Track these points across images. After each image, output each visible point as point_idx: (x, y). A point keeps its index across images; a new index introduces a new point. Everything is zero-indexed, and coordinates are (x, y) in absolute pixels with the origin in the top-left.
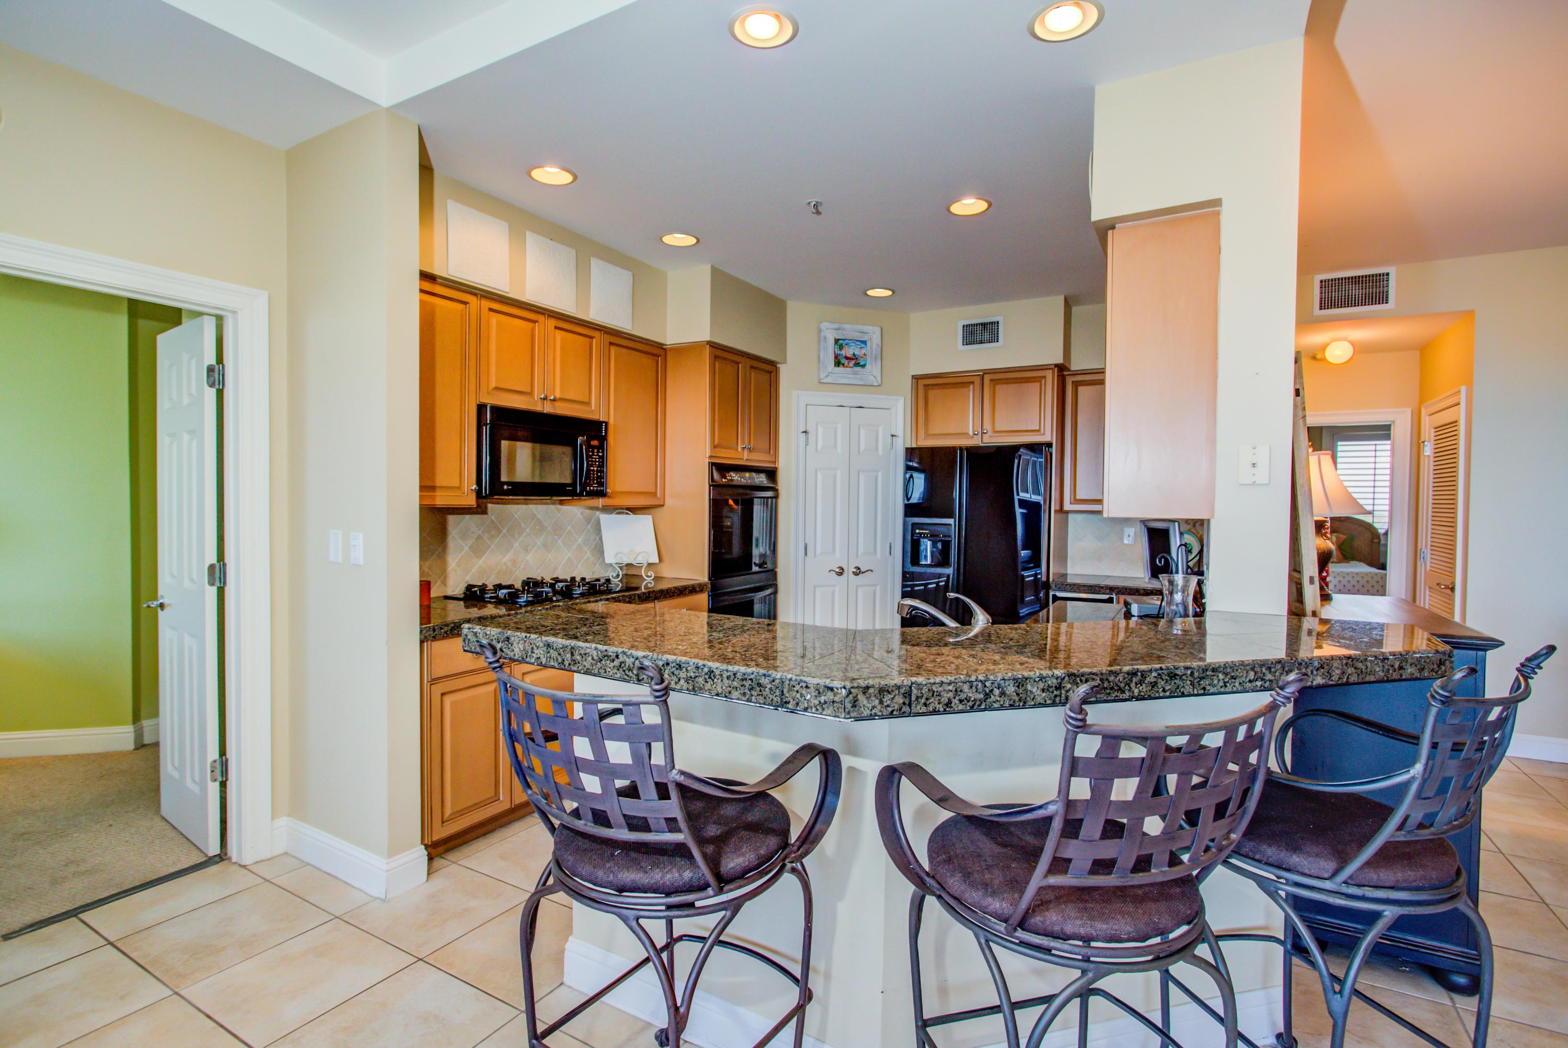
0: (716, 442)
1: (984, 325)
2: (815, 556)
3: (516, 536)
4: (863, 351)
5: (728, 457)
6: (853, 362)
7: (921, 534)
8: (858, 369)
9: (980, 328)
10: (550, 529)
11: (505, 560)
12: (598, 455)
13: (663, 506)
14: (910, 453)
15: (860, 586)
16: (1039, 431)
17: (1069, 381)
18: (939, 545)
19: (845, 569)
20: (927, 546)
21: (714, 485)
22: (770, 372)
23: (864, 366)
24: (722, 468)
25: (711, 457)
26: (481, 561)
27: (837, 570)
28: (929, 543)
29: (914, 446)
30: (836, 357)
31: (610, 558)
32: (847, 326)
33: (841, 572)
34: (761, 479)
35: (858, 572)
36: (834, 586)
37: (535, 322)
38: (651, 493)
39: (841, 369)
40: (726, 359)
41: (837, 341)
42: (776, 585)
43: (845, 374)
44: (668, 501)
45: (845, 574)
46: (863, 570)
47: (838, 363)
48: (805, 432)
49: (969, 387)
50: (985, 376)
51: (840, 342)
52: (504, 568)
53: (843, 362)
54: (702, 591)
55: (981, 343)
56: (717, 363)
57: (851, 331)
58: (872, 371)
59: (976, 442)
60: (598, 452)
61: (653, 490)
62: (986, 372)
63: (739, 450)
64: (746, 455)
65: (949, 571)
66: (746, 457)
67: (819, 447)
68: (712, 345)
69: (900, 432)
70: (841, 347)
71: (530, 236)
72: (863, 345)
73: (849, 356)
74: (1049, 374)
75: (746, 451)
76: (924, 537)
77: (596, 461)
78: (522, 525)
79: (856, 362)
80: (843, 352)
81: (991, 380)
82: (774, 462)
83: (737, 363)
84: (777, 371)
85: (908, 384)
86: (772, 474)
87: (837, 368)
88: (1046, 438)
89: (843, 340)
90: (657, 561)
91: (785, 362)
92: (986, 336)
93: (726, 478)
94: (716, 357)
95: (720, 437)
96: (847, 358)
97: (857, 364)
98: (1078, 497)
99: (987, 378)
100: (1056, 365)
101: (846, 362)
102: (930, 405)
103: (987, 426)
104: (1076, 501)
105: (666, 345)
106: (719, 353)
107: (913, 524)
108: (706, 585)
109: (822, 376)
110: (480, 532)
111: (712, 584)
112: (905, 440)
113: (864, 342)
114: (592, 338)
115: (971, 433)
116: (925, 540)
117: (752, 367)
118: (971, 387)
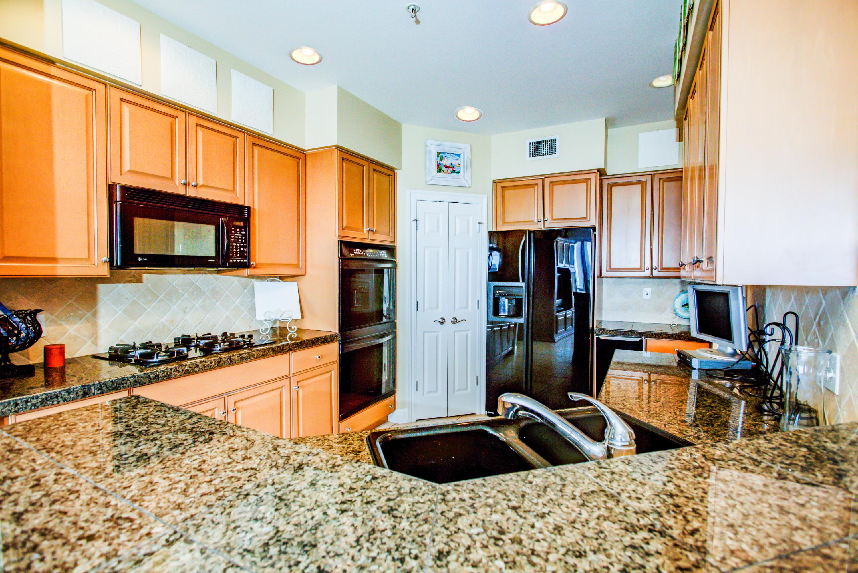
0: (345, 225)
1: (545, 142)
2: (424, 310)
3: (174, 300)
4: (458, 162)
5: (354, 236)
6: (451, 169)
7: (500, 294)
8: (455, 175)
9: (542, 144)
10: (208, 293)
11: (162, 320)
12: (240, 233)
13: (305, 274)
14: (492, 235)
15: (457, 331)
16: (586, 218)
17: (606, 183)
18: (514, 302)
19: (446, 320)
20: (504, 302)
21: (342, 258)
22: (390, 176)
23: (458, 173)
24: (351, 246)
25: (339, 236)
26: (136, 323)
27: (440, 320)
28: (506, 301)
29: (495, 230)
30: (438, 166)
31: (260, 316)
32: (446, 143)
33: (443, 321)
34: (383, 254)
35: (455, 321)
36: (439, 331)
37: (175, 117)
38: (295, 265)
39: (442, 174)
40: (351, 161)
41: (438, 154)
42: (395, 332)
43: (445, 177)
44: (309, 271)
45: (446, 323)
46: (458, 320)
47: (439, 170)
48: (416, 220)
49: (534, 187)
50: (546, 179)
51: (441, 154)
52: (162, 327)
53: (443, 169)
54: (332, 341)
55: (543, 155)
56: (345, 164)
57: (448, 147)
58: (464, 176)
59: (539, 227)
60: (241, 231)
61: (296, 263)
62: (547, 176)
63: (365, 232)
64: (370, 236)
65: (521, 320)
66: (370, 238)
67: (427, 231)
68: (340, 149)
69: (484, 221)
70: (442, 159)
71: (164, 39)
72: (458, 158)
73: (448, 165)
74: (593, 177)
75: (370, 233)
76: (503, 296)
77: (238, 239)
78: (180, 291)
79: (452, 169)
80: (443, 162)
81: (550, 182)
82: (394, 242)
83: (363, 166)
84: (395, 174)
85: (490, 186)
86: (391, 250)
87: (439, 174)
88: (592, 223)
89: (443, 153)
90: (300, 318)
91: (400, 169)
92: (547, 151)
93: (353, 253)
94: (343, 159)
95: (347, 222)
96: (446, 166)
97: (454, 171)
98: (612, 267)
99: (547, 181)
100: (599, 170)
101: (446, 169)
102: (506, 202)
103: (547, 215)
104: (611, 269)
105: (305, 150)
106: (346, 156)
107: (494, 287)
108: (336, 336)
109: (428, 179)
110: (135, 298)
111: (341, 335)
112: (489, 226)
113: (459, 155)
114: (236, 137)
115: (536, 221)
116: (503, 298)
117: (374, 170)
118: (536, 187)
